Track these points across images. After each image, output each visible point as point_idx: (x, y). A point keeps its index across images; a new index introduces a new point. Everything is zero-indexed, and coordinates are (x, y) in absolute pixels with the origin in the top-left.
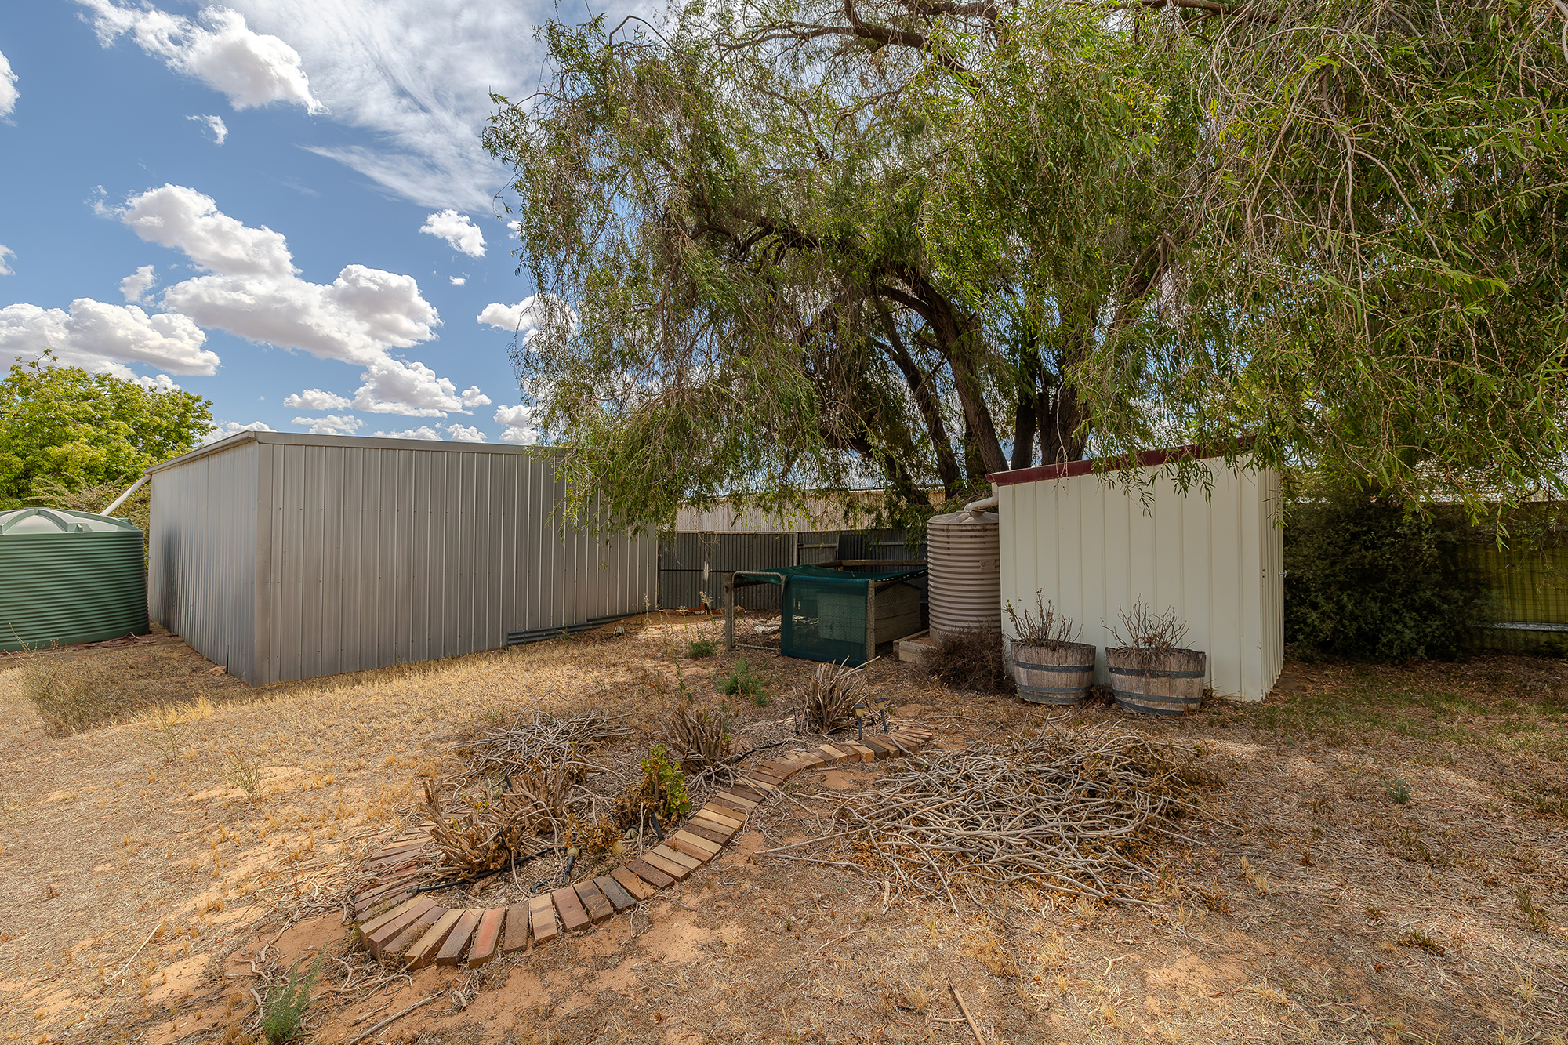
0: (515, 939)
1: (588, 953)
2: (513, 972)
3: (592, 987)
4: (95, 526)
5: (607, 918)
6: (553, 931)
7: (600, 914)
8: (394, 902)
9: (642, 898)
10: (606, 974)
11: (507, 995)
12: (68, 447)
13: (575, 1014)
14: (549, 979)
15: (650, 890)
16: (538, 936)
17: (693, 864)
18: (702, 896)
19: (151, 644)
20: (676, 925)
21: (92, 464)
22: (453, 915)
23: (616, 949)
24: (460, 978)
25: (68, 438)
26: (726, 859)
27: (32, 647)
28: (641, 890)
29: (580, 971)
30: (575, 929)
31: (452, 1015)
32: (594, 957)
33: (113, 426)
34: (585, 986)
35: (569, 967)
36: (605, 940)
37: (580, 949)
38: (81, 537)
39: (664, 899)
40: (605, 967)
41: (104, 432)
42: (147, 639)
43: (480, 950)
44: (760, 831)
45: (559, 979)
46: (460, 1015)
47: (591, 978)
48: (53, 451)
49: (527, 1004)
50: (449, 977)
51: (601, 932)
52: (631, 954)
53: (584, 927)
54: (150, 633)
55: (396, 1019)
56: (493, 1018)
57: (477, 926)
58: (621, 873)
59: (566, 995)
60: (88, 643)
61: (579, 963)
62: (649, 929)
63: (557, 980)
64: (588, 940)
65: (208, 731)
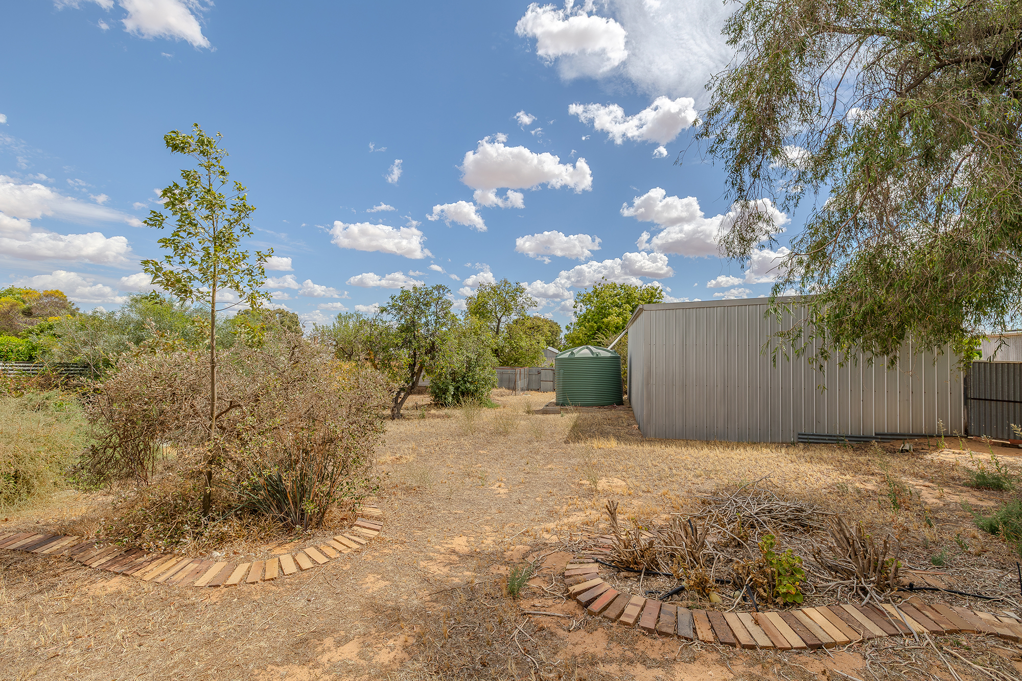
0: (612, 613)
1: (642, 648)
2: (600, 629)
3: (628, 668)
4: (603, 353)
5: (667, 635)
6: (631, 621)
7: (664, 630)
8: (586, 561)
9: (701, 638)
10: (640, 668)
11: (589, 639)
12: (609, 318)
13: (604, 674)
14: (611, 646)
15: (710, 636)
16: (622, 618)
17: (763, 641)
18: (752, 670)
19: (620, 410)
20: (710, 673)
21: (618, 325)
22: (598, 581)
23: (658, 658)
24: (581, 614)
25: (609, 315)
26: (804, 658)
27: (572, 404)
28: (705, 633)
29: (629, 654)
30: (644, 628)
31: (564, 630)
32: (643, 652)
33: (624, 307)
34: (624, 665)
35: (627, 648)
36: (656, 648)
37: (639, 642)
38: (598, 358)
39: (718, 651)
40: (644, 662)
41: (622, 310)
42: (621, 407)
43: (596, 607)
44: (865, 658)
45: (617, 651)
46: (566, 633)
47: (631, 662)
48: (605, 320)
49: (591, 650)
50: (578, 612)
51: (659, 642)
52: (664, 667)
53: (650, 631)
54: (623, 404)
55: (546, 615)
56: (573, 645)
57: (602, 593)
58: (700, 614)
59: (611, 661)
60: (601, 406)
61: (633, 650)
62: (690, 662)
63: (615, 650)
64: (649, 640)
65: (608, 454)
